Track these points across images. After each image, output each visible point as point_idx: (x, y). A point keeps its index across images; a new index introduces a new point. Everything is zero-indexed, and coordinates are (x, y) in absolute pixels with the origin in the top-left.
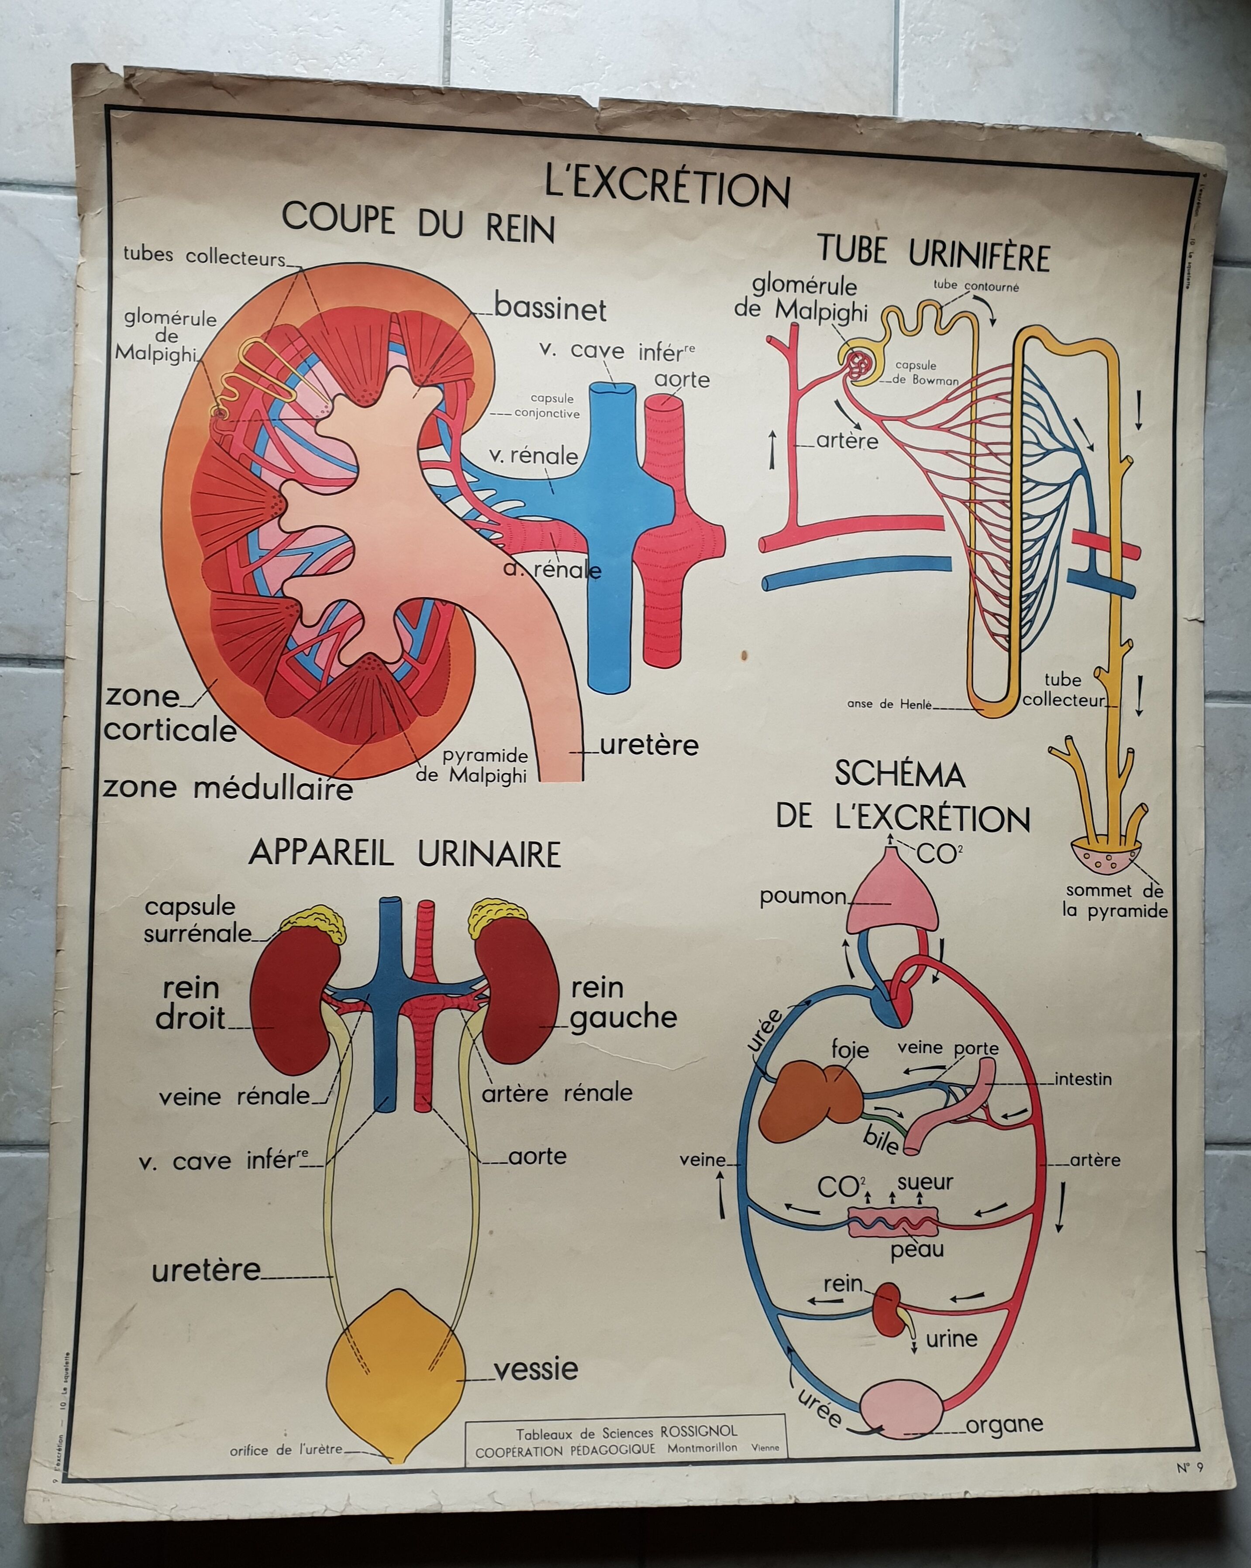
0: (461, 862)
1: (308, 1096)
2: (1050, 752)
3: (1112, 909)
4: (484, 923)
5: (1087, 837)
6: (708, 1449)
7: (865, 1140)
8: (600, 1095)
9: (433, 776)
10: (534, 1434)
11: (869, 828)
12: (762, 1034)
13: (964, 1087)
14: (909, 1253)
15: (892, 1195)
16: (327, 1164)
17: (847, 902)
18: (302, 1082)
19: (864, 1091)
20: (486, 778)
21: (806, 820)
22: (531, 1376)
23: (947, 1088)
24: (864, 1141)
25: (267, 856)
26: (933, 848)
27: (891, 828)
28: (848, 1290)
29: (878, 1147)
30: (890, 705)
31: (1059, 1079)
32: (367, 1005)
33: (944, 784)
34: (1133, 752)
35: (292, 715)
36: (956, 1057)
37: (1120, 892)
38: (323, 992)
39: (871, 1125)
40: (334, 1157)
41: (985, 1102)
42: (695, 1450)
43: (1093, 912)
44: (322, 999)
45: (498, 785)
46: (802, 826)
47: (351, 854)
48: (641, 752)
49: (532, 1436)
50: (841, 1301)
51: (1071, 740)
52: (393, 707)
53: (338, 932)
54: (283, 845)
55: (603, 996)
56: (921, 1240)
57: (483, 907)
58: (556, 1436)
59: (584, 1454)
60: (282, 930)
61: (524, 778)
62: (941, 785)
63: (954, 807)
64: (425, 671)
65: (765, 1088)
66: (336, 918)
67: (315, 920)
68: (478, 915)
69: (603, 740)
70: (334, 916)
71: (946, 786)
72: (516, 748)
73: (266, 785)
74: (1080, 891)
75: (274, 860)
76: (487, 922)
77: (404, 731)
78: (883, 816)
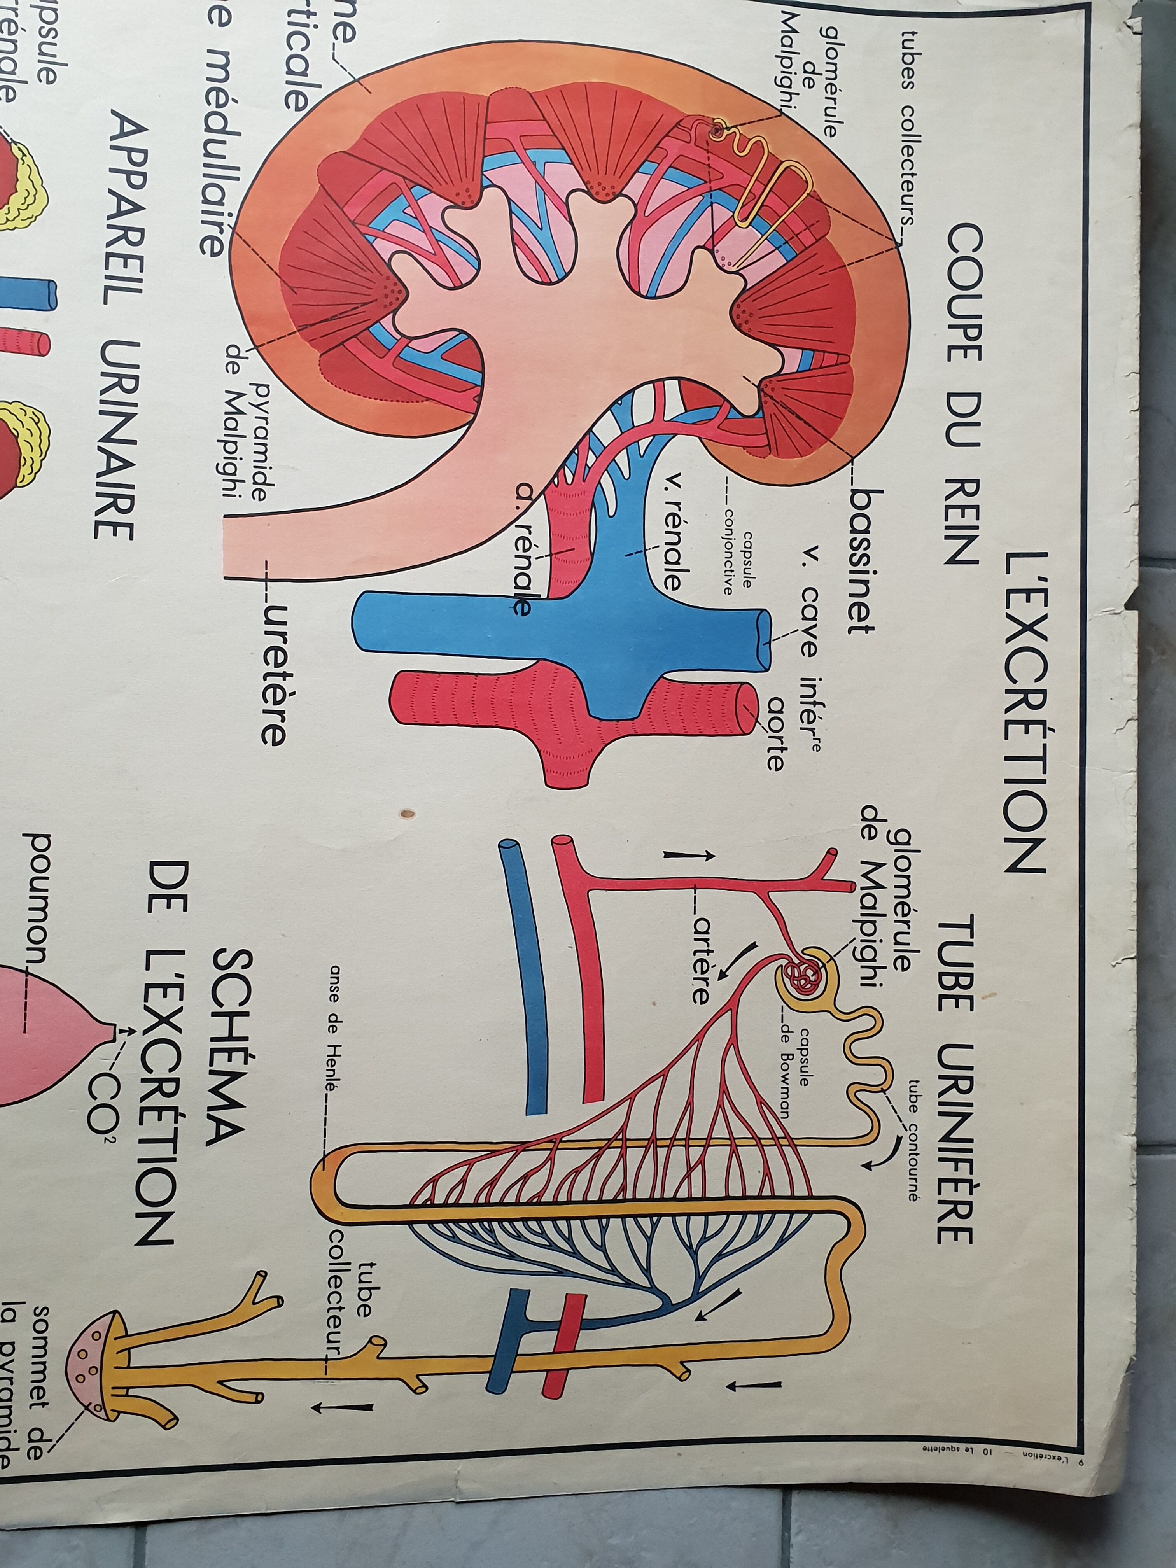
0: (105, 397)
2: (258, 1273)
3: (11, 1379)
4: (12, 423)
5: (127, 1335)
9: (233, 367)
11: (146, 1000)
17: (29, 965)
20: (230, 439)
21: (159, 904)
25: (122, 134)
26: (112, 1098)
27: (145, 1032)
30: (333, 1029)
33: (212, 1113)
34: (257, 1402)
35: (322, 185)
37: (39, 1388)
43: (7, 1350)
45: (220, 456)
46: (152, 897)
47: (122, 247)
48: (267, 664)
51: (276, 1305)
52: (330, 319)
53: (8, 220)
54: (138, 157)
57: (37, 424)
60: (13, 145)
61: (228, 493)
62: (210, 1109)
63: (176, 1129)
64: (385, 367)
66: (28, 218)
67: (27, 190)
68: (25, 415)
69: (285, 608)
70: (30, 216)
71: (208, 1114)
72: (273, 485)
73: (224, 142)
74: (41, 1326)
75: (116, 143)
76: (14, 429)
77: (299, 331)
78: (164, 1020)
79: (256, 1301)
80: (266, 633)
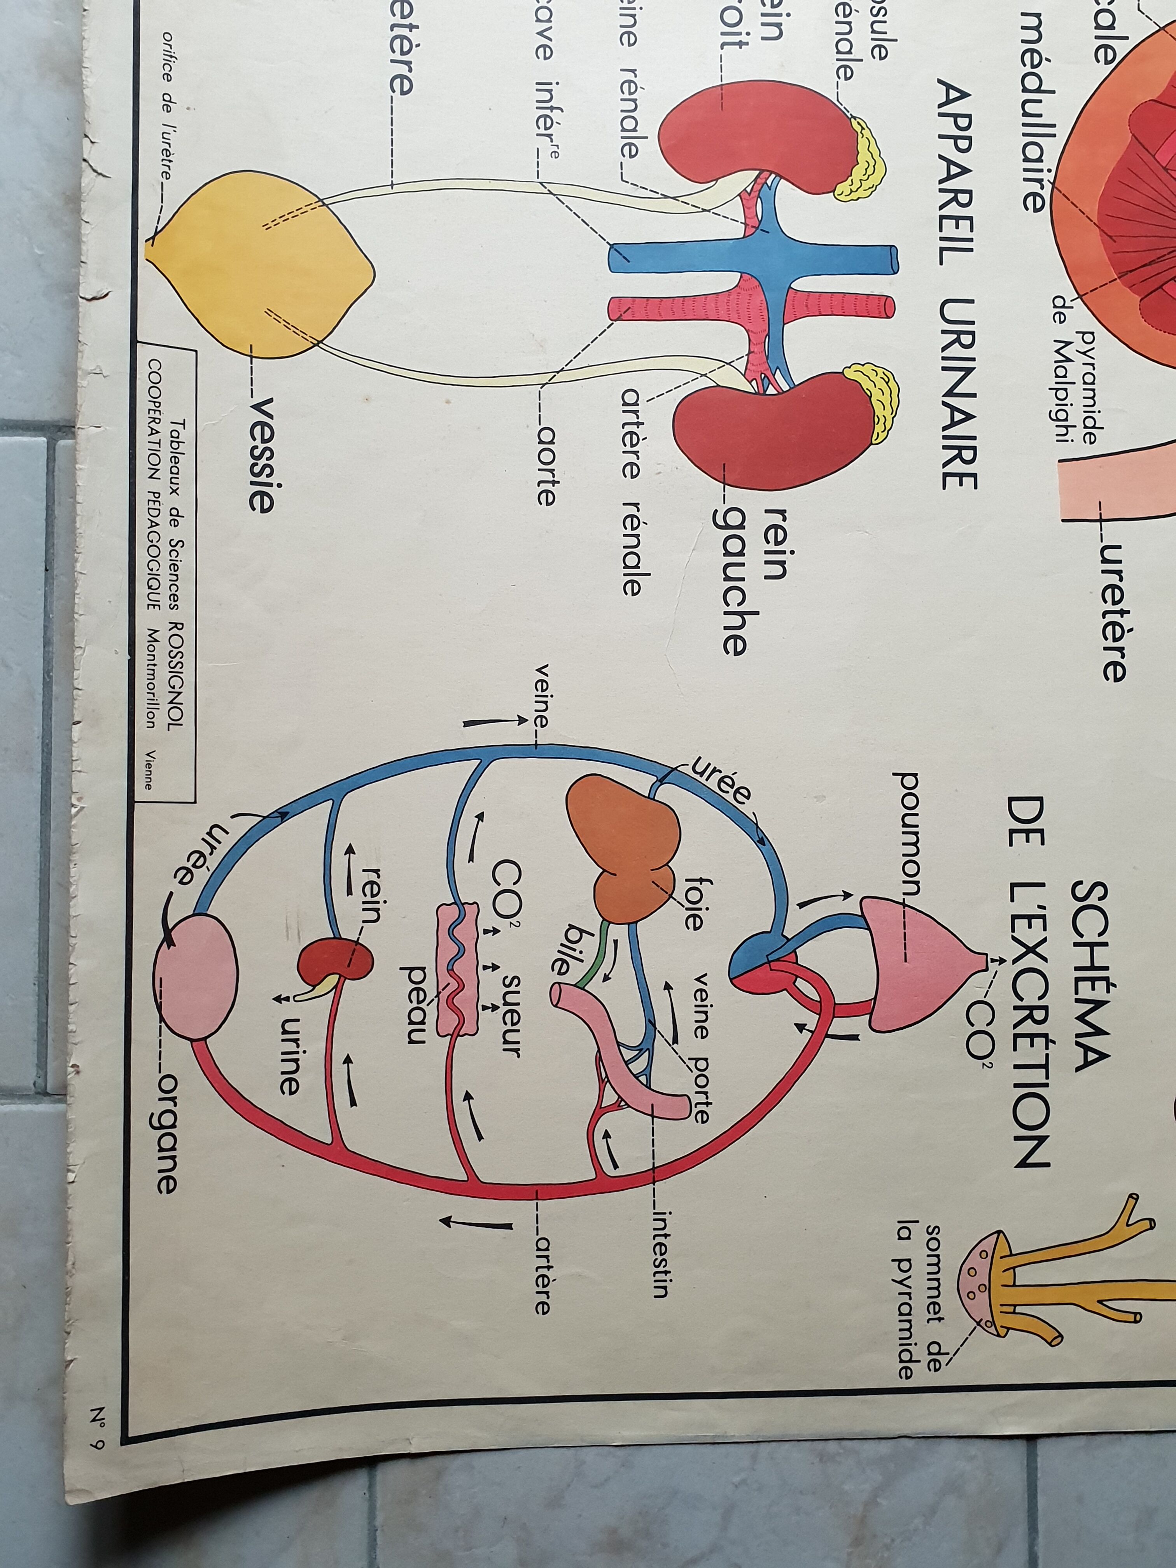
0: (946, 354)
1: (631, 156)
2: (1131, 1196)
3: (909, 1294)
4: (866, 384)
5: (1011, 1255)
6: (151, 686)
7: (571, 927)
8: (631, 551)
9: (1060, 317)
10: (178, 442)
11: (1013, 930)
12: (717, 776)
13: (647, 1071)
14: (415, 993)
15: (495, 967)
16: (541, 183)
17: (906, 896)
18: (650, 148)
19: (639, 923)
20: (1061, 386)
21: (1019, 838)
22: (256, 447)
23: (646, 1047)
24: (569, 925)
25: (948, 102)
26: (988, 1025)
27: (1015, 961)
28: (364, 903)
29: (562, 945)
31: (660, 1217)
32: (754, 229)
33: (1080, 1040)
34: (1136, 1322)
35: (1133, 135)
36: (690, 1059)
37: (934, 1305)
38: (771, 172)
39: (593, 935)
40: (551, 193)
41: (626, 1104)
42: (150, 667)
43: (905, 1265)
44: (762, 171)
45: (1052, 404)
46: (1012, 832)
47: (953, 209)
48: (1106, 602)
49: (175, 439)
50: (350, 892)
51: (1149, 1227)
52: (1150, 263)
53: (852, 191)
54: (963, 122)
55: (766, 552)
56: (431, 1011)
57: (887, 383)
58: (175, 474)
59: (149, 509)
60: (852, 120)
61: (1062, 439)
62: (1078, 1036)
63: (1047, 1055)
65: (642, 782)
66: (869, 188)
67: (867, 161)
68: (877, 375)
69: (1119, 547)
70: (871, 186)
71: (1076, 1042)
72: (1103, 428)
73: (1040, 101)
74: (933, 1245)
75: (944, 110)
76: (867, 389)
77: (1119, 278)
78: (1031, 950)
79: (1130, 1223)
80: (1103, 572)
